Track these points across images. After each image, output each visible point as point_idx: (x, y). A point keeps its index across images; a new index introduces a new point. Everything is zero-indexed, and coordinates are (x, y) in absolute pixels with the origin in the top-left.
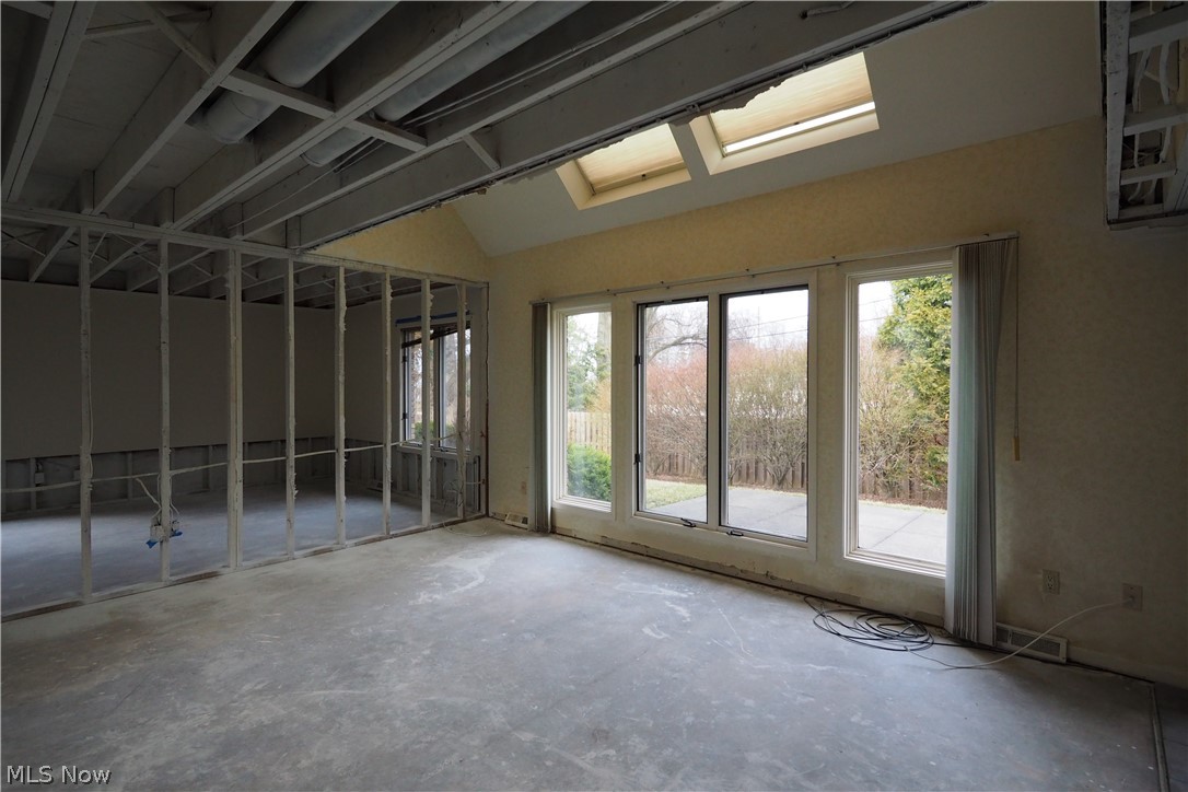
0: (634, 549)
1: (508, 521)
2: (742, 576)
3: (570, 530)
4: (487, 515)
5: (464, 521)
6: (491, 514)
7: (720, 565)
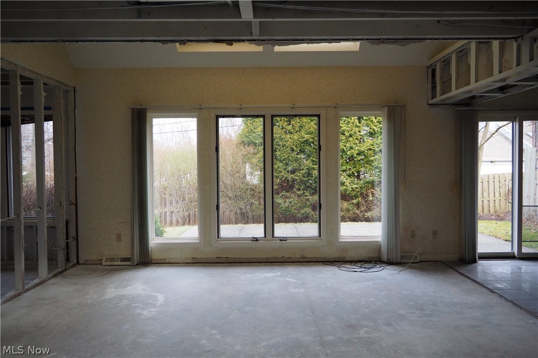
0: (218, 260)
1: (104, 263)
2: (289, 260)
3: (165, 259)
4: (78, 263)
5: (65, 270)
6: (81, 261)
7: (275, 258)
